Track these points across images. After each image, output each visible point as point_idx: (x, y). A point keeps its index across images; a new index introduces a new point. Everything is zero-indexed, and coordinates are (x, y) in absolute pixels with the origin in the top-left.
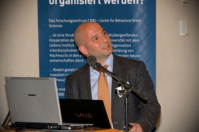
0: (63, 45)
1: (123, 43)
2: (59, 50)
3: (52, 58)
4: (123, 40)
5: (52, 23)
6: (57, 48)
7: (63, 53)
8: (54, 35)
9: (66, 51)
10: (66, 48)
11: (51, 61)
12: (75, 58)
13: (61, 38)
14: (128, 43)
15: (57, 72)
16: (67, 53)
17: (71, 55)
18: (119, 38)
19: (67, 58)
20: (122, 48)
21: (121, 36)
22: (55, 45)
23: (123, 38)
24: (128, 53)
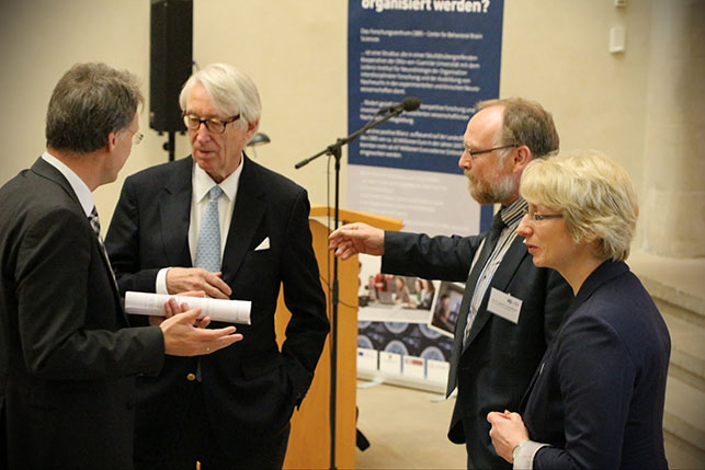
0: (380, 68)
1: (456, 69)
2: (373, 75)
3: (363, 86)
4: (457, 65)
5: (365, 35)
6: (370, 71)
7: (377, 79)
8: (368, 53)
9: (382, 76)
10: (381, 72)
11: (363, 89)
12: (393, 88)
13: (376, 57)
14: (463, 69)
15: (369, 107)
16: (385, 79)
17: (388, 83)
18: (451, 61)
19: (383, 87)
20: (455, 76)
21: (455, 57)
22: (368, 67)
23: (457, 61)
24: (463, 84)
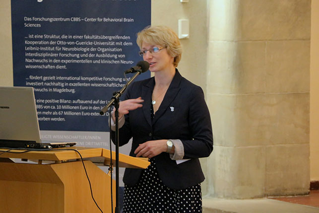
0: (42, 49)
1: (112, 47)
2: (36, 55)
3: (28, 64)
4: (113, 44)
5: (28, 22)
6: (34, 52)
7: (41, 58)
8: (31, 36)
9: (44, 55)
10: (45, 52)
11: (27, 67)
12: (56, 64)
13: (39, 40)
14: (119, 47)
15: (34, 81)
16: (46, 58)
17: (51, 61)
18: (107, 40)
19: (46, 64)
20: (111, 53)
21: (110, 38)
22: (32, 48)
23: (113, 40)
24: (119, 59)
